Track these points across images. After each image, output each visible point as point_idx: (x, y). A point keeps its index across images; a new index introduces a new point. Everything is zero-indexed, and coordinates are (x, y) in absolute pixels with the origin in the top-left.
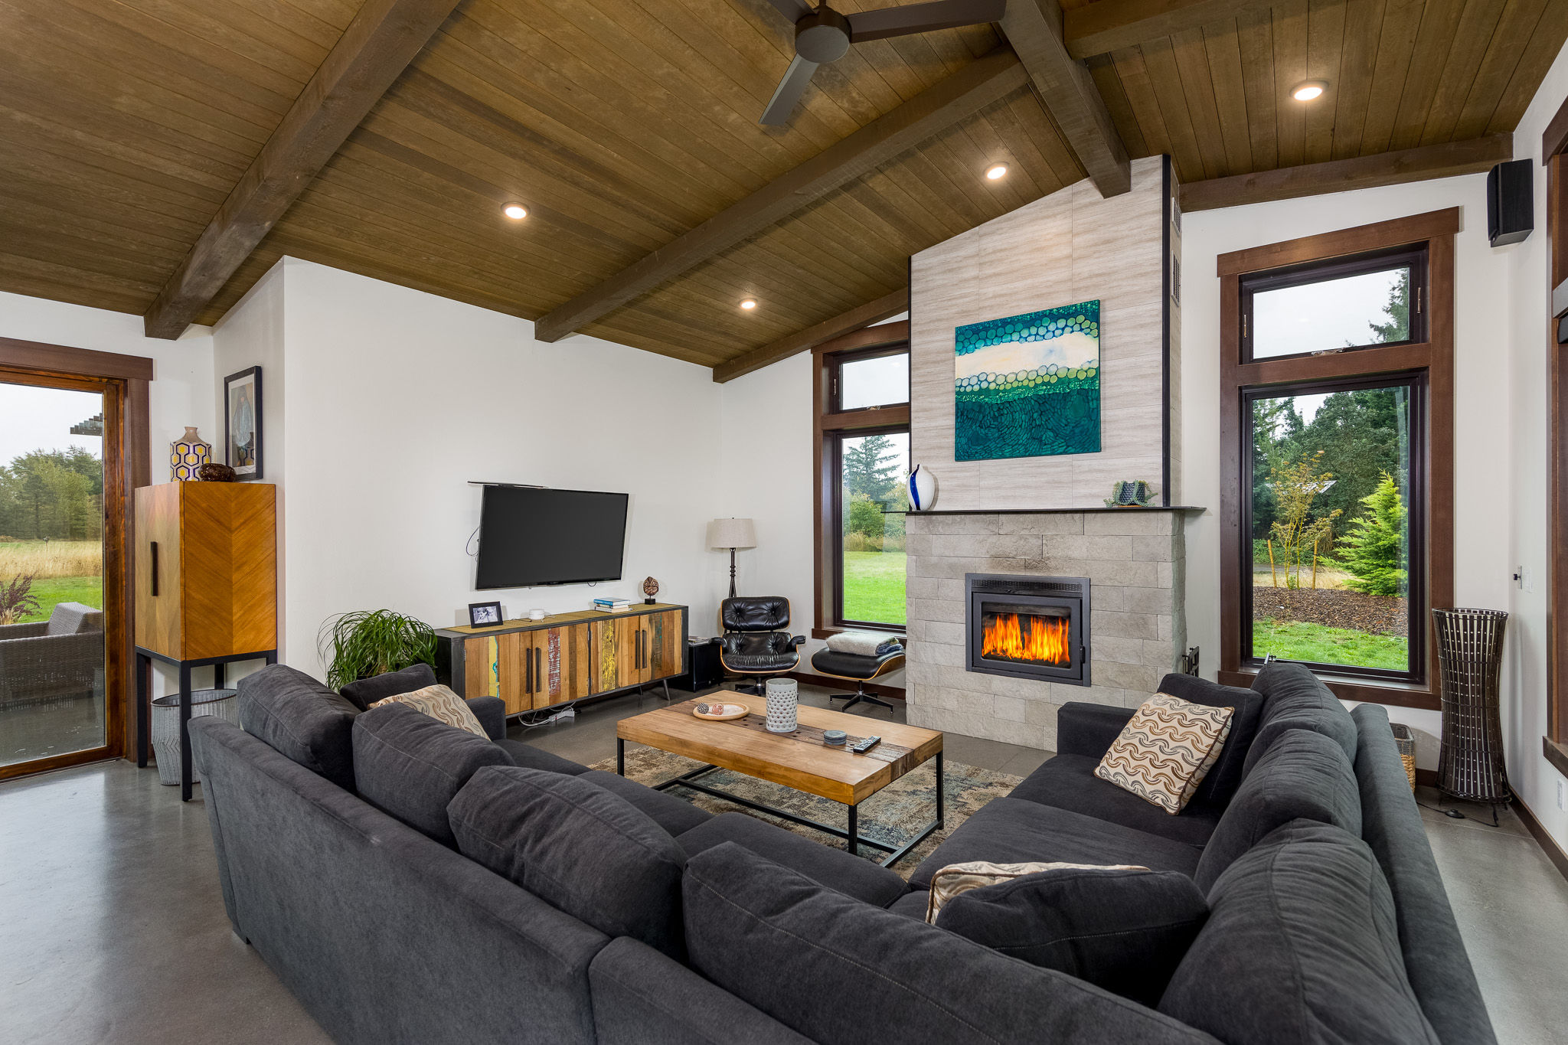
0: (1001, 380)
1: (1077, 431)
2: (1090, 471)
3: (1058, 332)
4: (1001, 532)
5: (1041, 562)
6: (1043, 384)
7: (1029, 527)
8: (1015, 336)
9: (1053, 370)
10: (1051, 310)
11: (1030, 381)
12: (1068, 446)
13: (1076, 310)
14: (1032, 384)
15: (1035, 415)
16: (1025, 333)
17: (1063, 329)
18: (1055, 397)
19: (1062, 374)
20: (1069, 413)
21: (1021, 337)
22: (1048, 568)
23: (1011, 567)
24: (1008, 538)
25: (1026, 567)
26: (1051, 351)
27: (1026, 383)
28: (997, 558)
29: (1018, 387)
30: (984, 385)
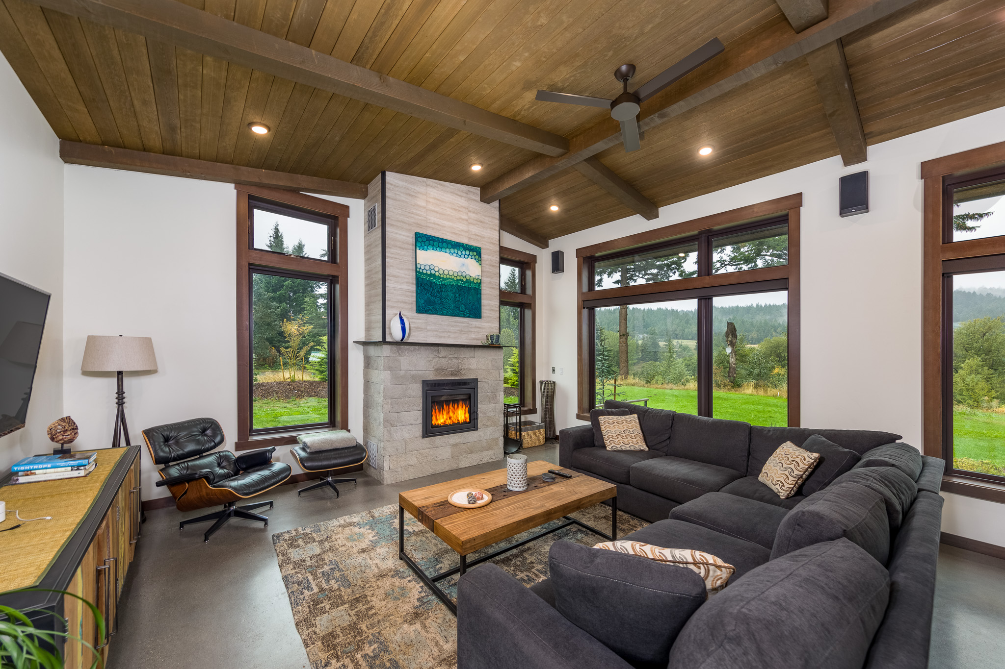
0: (441, 272)
1: (474, 307)
2: (476, 327)
3: (466, 256)
4: (440, 356)
5: (458, 372)
6: (460, 280)
7: (453, 353)
8: (448, 250)
9: (464, 274)
10: (463, 244)
11: (454, 276)
12: (470, 314)
13: (473, 249)
14: (455, 279)
15: (457, 295)
16: (452, 251)
17: (468, 256)
18: (465, 288)
19: (468, 278)
20: (470, 297)
21: (450, 252)
22: (461, 375)
23: (445, 375)
24: (443, 359)
25: (452, 375)
26: (463, 265)
27: (453, 277)
28: (438, 370)
29: (449, 278)
30: (433, 272)
